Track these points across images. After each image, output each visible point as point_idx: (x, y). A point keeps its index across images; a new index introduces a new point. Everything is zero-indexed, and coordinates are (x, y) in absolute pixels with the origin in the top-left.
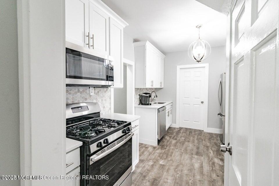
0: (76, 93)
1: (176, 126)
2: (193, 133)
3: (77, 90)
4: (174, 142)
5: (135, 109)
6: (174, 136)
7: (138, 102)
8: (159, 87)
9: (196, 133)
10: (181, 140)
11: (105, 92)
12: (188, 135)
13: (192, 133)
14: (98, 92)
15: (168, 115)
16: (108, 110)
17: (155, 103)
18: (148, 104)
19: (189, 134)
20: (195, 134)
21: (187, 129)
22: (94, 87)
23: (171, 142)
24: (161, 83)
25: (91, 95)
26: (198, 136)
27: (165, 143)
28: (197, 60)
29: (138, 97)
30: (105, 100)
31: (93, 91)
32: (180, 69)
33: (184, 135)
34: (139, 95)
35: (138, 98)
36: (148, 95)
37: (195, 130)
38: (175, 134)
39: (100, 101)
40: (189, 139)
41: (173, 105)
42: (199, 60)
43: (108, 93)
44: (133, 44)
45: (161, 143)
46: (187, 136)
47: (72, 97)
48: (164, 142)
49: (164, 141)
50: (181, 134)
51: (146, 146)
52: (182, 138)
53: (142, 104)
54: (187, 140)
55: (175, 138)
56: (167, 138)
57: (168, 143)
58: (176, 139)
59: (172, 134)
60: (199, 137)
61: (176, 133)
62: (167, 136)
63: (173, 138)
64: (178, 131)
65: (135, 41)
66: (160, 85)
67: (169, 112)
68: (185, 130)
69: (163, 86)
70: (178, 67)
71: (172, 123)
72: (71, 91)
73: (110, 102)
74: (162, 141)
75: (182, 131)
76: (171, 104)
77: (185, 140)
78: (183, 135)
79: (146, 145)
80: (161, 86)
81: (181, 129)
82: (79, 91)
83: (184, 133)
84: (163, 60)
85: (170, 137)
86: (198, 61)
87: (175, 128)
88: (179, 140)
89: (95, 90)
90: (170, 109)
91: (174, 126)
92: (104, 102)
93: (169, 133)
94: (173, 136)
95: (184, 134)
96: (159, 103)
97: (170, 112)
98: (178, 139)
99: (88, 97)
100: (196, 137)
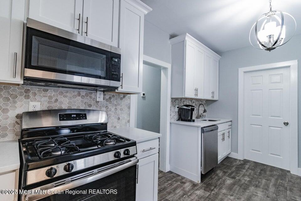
0: (75, 96)
1: (239, 156)
2: (268, 173)
3: (76, 93)
4: (229, 181)
5: (170, 125)
6: (232, 173)
7: (176, 117)
8: (209, 97)
9: (275, 173)
10: (243, 181)
11: (121, 99)
12: (258, 174)
13: (265, 172)
14: (110, 98)
15: (223, 139)
16: (126, 123)
17: (204, 120)
18: (190, 121)
19: (260, 173)
20: (272, 176)
21: (256, 164)
22: (104, 91)
23: (224, 181)
24: (213, 93)
25: (99, 102)
26: (277, 180)
27: (214, 181)
28: (266, 47)
29: (177, 110)
30: (121, 110)
31: (102, 96)
32: (244, 72)
33: (250, 174)
34: (178, 107)
35: (176, 112)
36: (190, 108)
37: (273, 169)
38: (234, 169)
39: (113, 109)
40: (259, 182)
41: (233, 124)
42: (270, 46)
43: (126, 101)
44: (169, 42)
45: (206, 180)
46: (255, 176)
47: (68, 101)
48: (212, 179)
49: (213, 177)
50: (245, 171)
51: (184, 181)
52: (246, 178)
53: (182, 120)
54: (254, 182)
55: (232, 175)
56: (220, 173)
57: (219, 182)
58: (234, 178)
59: (229, 167)
60: (279, 181)
61: (236, 168)
62: (221, 170)
63: (229, 176)
64: (240, 165)
65: (172, 36)
66: (211, 95)
67: (223, 134)
68: (252, 165)
69: (218, 97)
70: (241, 70)
71: (232, 150)
72: (67, 93)
73: (129, 113)
74: (209, 177)
75: (247, 166)
76: (230, 123)
77: (250, 181)
78: (248, 174)
79: (183, 178)
80: (213, 97)
81: (246, 162)
82: (79, 94)
83: (252, 169)
84: (218, 63)
85: (225, 173)
86: (269, 49)
87: (236, 159)
88: (239, 180)
89: (104, 95)
90: (228, 131)
91: (234, 155)
92: (119, 111)
93: (225, 165)
94: (230, 171)
95: (250, 171)
96: (210, 121)
97: (226, 135)
98: (237, 178)
99: (93, 103)
100: (273, 180)
